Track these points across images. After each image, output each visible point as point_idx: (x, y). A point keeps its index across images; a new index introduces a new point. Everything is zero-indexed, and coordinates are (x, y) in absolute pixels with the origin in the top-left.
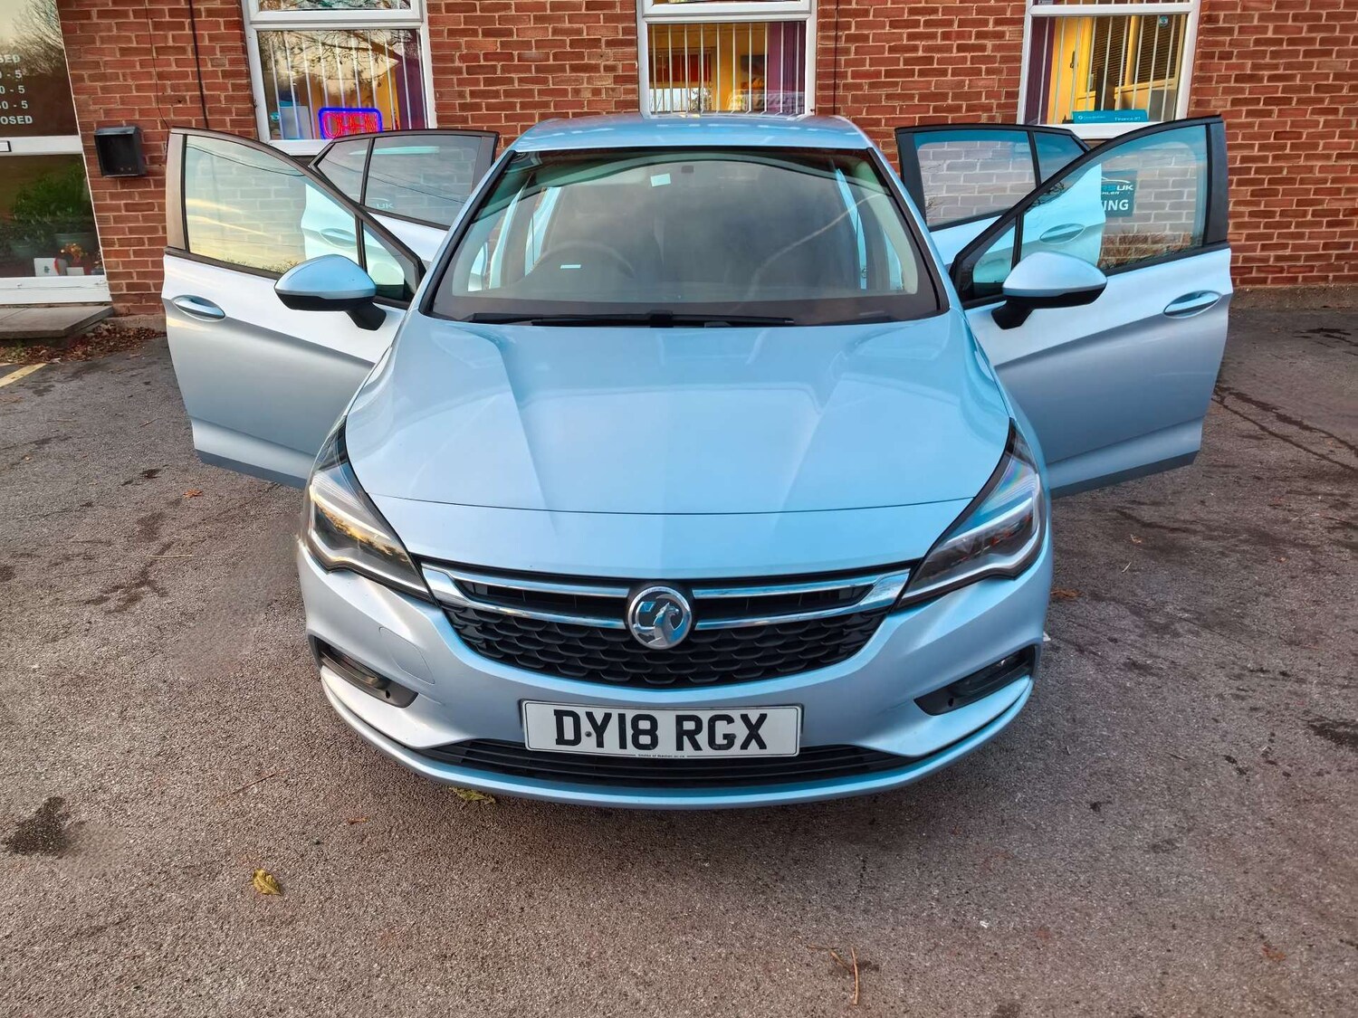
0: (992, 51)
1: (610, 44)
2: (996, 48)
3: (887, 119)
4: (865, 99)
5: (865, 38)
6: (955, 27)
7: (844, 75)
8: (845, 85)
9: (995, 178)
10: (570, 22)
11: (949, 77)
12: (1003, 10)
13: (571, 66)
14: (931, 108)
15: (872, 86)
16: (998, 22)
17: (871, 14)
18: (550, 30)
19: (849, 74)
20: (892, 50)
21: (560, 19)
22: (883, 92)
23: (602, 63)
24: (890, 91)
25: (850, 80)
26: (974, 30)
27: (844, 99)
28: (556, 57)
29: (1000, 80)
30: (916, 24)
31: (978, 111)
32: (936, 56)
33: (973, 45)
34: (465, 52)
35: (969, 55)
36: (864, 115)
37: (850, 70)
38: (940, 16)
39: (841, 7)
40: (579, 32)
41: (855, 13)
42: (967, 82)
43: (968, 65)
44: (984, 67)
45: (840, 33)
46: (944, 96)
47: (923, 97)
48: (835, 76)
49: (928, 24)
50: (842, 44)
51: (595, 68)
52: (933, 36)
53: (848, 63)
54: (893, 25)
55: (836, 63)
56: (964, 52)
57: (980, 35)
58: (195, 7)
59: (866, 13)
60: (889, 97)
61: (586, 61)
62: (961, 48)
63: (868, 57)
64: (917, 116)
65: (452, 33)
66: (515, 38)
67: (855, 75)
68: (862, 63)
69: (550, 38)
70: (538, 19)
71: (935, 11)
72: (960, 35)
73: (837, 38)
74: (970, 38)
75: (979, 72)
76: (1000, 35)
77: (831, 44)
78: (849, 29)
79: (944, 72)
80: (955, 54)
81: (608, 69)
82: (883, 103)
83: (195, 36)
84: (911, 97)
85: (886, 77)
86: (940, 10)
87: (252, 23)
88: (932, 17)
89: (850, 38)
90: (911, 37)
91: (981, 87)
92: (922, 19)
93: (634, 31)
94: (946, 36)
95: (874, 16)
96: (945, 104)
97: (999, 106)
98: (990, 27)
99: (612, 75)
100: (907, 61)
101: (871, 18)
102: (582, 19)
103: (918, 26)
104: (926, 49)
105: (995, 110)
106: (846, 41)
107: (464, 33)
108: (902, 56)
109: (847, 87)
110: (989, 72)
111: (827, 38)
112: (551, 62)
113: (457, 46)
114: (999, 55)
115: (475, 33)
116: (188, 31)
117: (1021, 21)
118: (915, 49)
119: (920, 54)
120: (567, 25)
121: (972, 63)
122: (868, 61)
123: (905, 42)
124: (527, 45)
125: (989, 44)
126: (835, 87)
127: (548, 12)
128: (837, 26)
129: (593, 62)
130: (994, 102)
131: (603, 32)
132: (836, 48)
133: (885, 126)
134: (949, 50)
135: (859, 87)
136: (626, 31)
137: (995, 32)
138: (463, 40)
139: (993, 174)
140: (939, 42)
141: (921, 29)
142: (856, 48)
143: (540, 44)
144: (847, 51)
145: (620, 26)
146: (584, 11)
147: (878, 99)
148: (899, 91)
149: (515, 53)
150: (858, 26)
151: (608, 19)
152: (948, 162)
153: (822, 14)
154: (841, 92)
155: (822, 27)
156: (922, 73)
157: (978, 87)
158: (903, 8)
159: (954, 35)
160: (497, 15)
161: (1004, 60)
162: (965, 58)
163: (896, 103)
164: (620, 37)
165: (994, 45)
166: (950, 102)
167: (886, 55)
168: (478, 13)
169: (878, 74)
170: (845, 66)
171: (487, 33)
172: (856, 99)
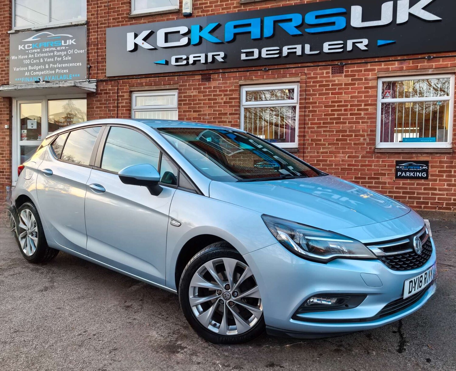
0: (364, 115)
1: (230, 114)
2: (365, 114)
3: (324, 139)
4: (315, 132)
5: (316, 111)
6: (349, 107)
7: (308, 124)
8: (308, 127)
9: (367, 161)
10: (218, 108)
11: (347, 124)
12: (368, 101)
13: (218, 121)
14: (341, 135)
15: (318, 127)
16: (365, 105)
17: (318, 103)
18: (213, 110)
19: (310, 124)
20: (325, 115)
21: (216, 107)
22: (322, 130)
23: (228, 120)
24: (325, 129)
25: (310, 126)
26: (356, 108)
27: (308, 132)
28: (214, 119)
29: (367, 126)
30: (334, 106)
31: (359, 136)
32: (342, 117)
33: (356, 113)
34: (187, 117)
35: (354, 117)
36: (315, 138)
37: (310, 122)
38: (343, 103)
39: (307, 101)
40: (221, 111)
41: (311, 103)
42: (354, 126)
43: (355, 120)
44: (361, 121)
45: (306, 110)
46: (346, 131)
47: (337, 132)
48: (304, 124)
49: (338, 106)
50: (307, 113)
51: (225, 122)
52: (341, 110)
53: (309, 120)
54: (325, 107)
55: (305, 120)
56: (352, 115)
57: (358, 110)
58: (119, 105)
59: (315, 103)
60: (324, 131)
61: (223, 120)
62: (351, 114)
63: (316, 118)
64: (335, 138)
65: (184, 111)
66: (202, 113)
67: (312, 124)
68: (314, 119)
69: (212, 112)
70: (209, 107)
71: (341, 102)
72: (351, 110)
73: (305, 111)
74: (355, 111)
75: (359, 123)
76: (367, 110)
77: (303, 114)
78: (310, 108)
79: (345, 123)
80: (349, 116)
81: (229, 122)
82: (322, 133)
83: (117, 113)
84: (333, 131)
85: (323, 124)
86: (343, 101)
87: (133, 109)
88: (340, 104)
89: (309, 111)
90: (332, 111)
91: (360, 128)
92: (336, 104)
93: (239, 110)
94: (345, 110)
95: (318, 104)
96: (346, 134)
97: (367, 135)
98: (363, 107)
99: (230, 124)
100: (331, 119)
101: (317, 105)
102: (222, 107)
103: (335, 107)
104: (338, 115)
105: (366, 137)
106: (308, 112)
107: (188, 111)
108: (329, 117)
109: (309, 128)
110: (363, 123)
111: (302, 111)
112: (212, 120)
113: (185, 115)
114: (366, 116)
115: (191, 111)
116: (116, 112)
117: (376, 105)
118: (334, 115)
119: (336, 116)
120: (218, 109)
121: (356, 119)
122: (316, 119)
123: (330, 112)
124: (205, 115)
125: (362, 113)
126: (304, 128)
127: (212, 105)
128: (305, 107)
129: (225, 120)
130: (366, 134)
131: (228, 110)
132: (305, 115)
133: (323, 141)
134: (347, 115)
135: (313, 128)
136: (235, 110)
137: (364, 109)
138: (187, 114)
139: (366, 160)
140: (343, 112)
141: (336, 108)
142: (312, 115)
143: (209, 114)
144: (309, 116)
145: (234, 109)
146: (223, 104)
147: (320, 132)
148: (328, 129)
149: (202, 117)
150: (313, 107)
151: (230, 106)
152: (348, 155)
153: (300, 104)
154: (307, 130)
155: (300, 108)
156: (336, 123)
157: (358, 128)
158: (329, 101)
159: (348, 110)
160: (197, 106)
161: (368, 118)
162: (353, 118)
163: (327, 134)
164: (234, 112)
165: (364, 113)
166: (348, 133)
167: (323, 117)
168: (192, 106)
169: (320, 123)
170: (308, 121)
171: (194, 111)
172: (312, 132)
